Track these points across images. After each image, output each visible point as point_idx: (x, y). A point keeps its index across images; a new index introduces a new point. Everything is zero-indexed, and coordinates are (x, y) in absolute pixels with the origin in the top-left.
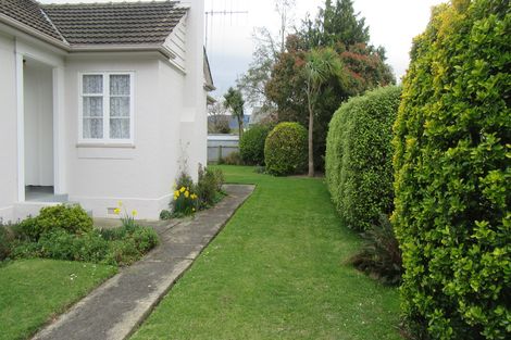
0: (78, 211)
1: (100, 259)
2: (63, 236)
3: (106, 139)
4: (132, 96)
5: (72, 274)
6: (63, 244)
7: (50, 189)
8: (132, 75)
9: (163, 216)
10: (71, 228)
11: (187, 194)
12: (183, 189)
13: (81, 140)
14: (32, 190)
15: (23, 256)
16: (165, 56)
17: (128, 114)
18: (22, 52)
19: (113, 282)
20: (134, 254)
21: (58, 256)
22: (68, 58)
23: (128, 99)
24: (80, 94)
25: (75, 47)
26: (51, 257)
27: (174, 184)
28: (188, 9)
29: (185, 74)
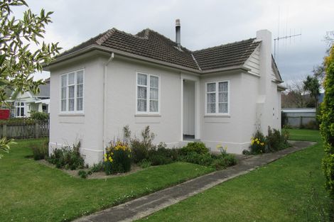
0: (202, 145)
1: (209, 165)
2: (195, 154)
3: (217, 113)
4: (229, 92)
5: (197, 168)
6: (195, 157)
7: (193, 137)
8: (229, 81)
9: (244, 152)
10: (199, 151)
11: (258, 142)
12: (257, 140)
13: (206, 114)
14: (186, 137)
15: (181, 161)
16: (245, 71)
17: (227, 101)
18: (183, 77)
19: (212, 173)
20: (223, 166)
21: (193, 162)
22: (201, 77)
23: (227, 94)
24: (206, 92)
25: (204, 72)
26: (190, 162)
27: (251, 137)
28: (261, 42)
29: (259, 77)
